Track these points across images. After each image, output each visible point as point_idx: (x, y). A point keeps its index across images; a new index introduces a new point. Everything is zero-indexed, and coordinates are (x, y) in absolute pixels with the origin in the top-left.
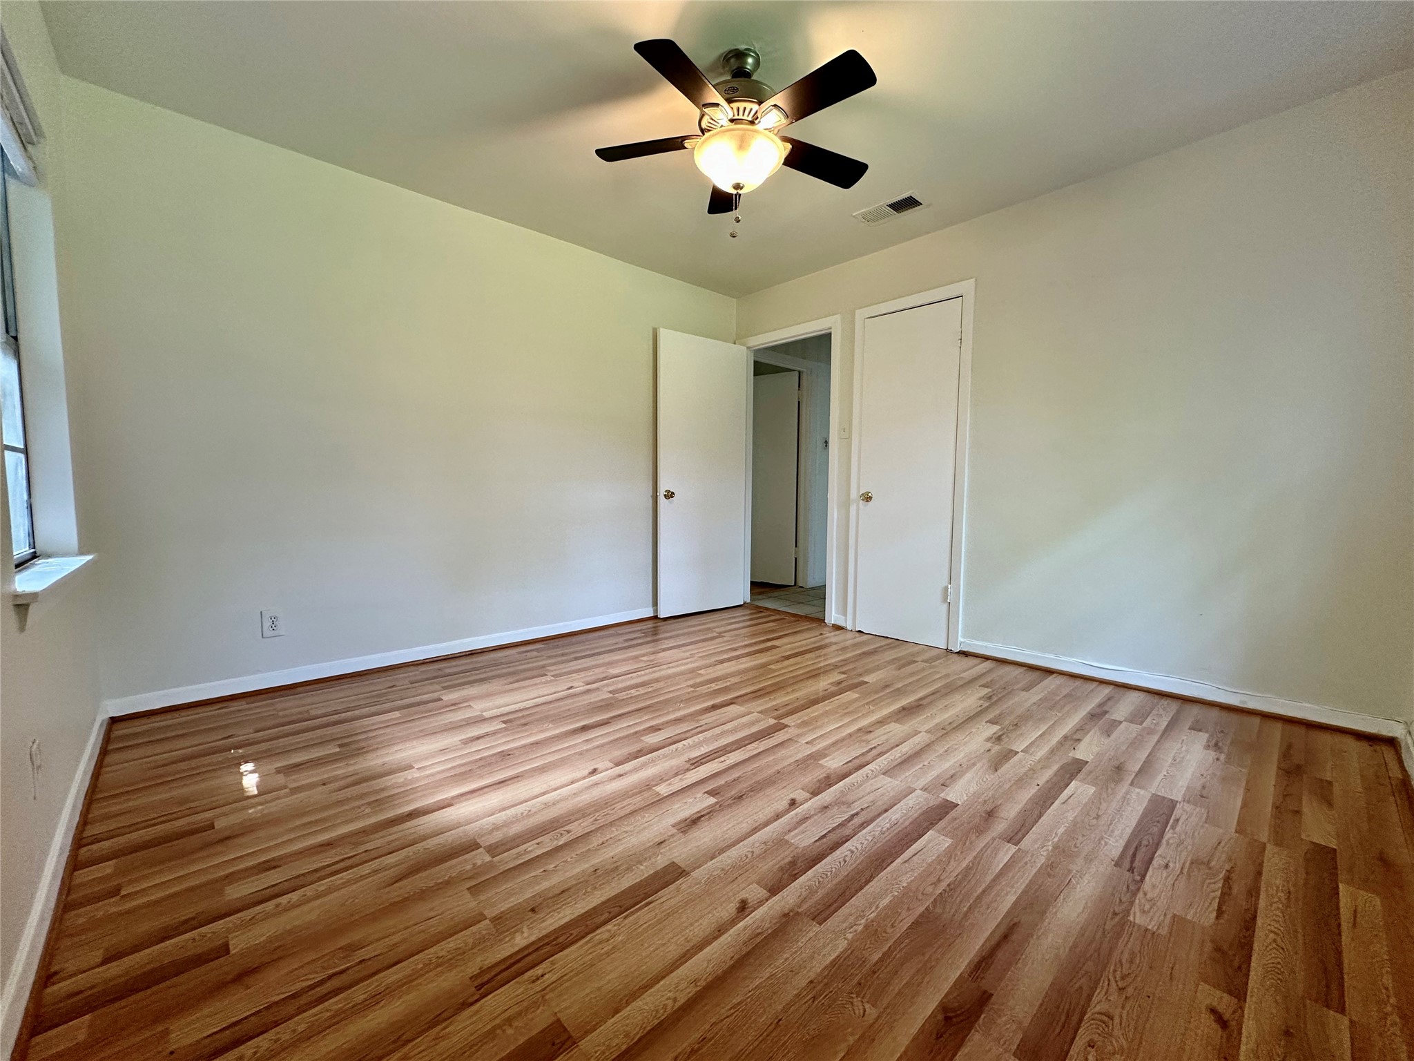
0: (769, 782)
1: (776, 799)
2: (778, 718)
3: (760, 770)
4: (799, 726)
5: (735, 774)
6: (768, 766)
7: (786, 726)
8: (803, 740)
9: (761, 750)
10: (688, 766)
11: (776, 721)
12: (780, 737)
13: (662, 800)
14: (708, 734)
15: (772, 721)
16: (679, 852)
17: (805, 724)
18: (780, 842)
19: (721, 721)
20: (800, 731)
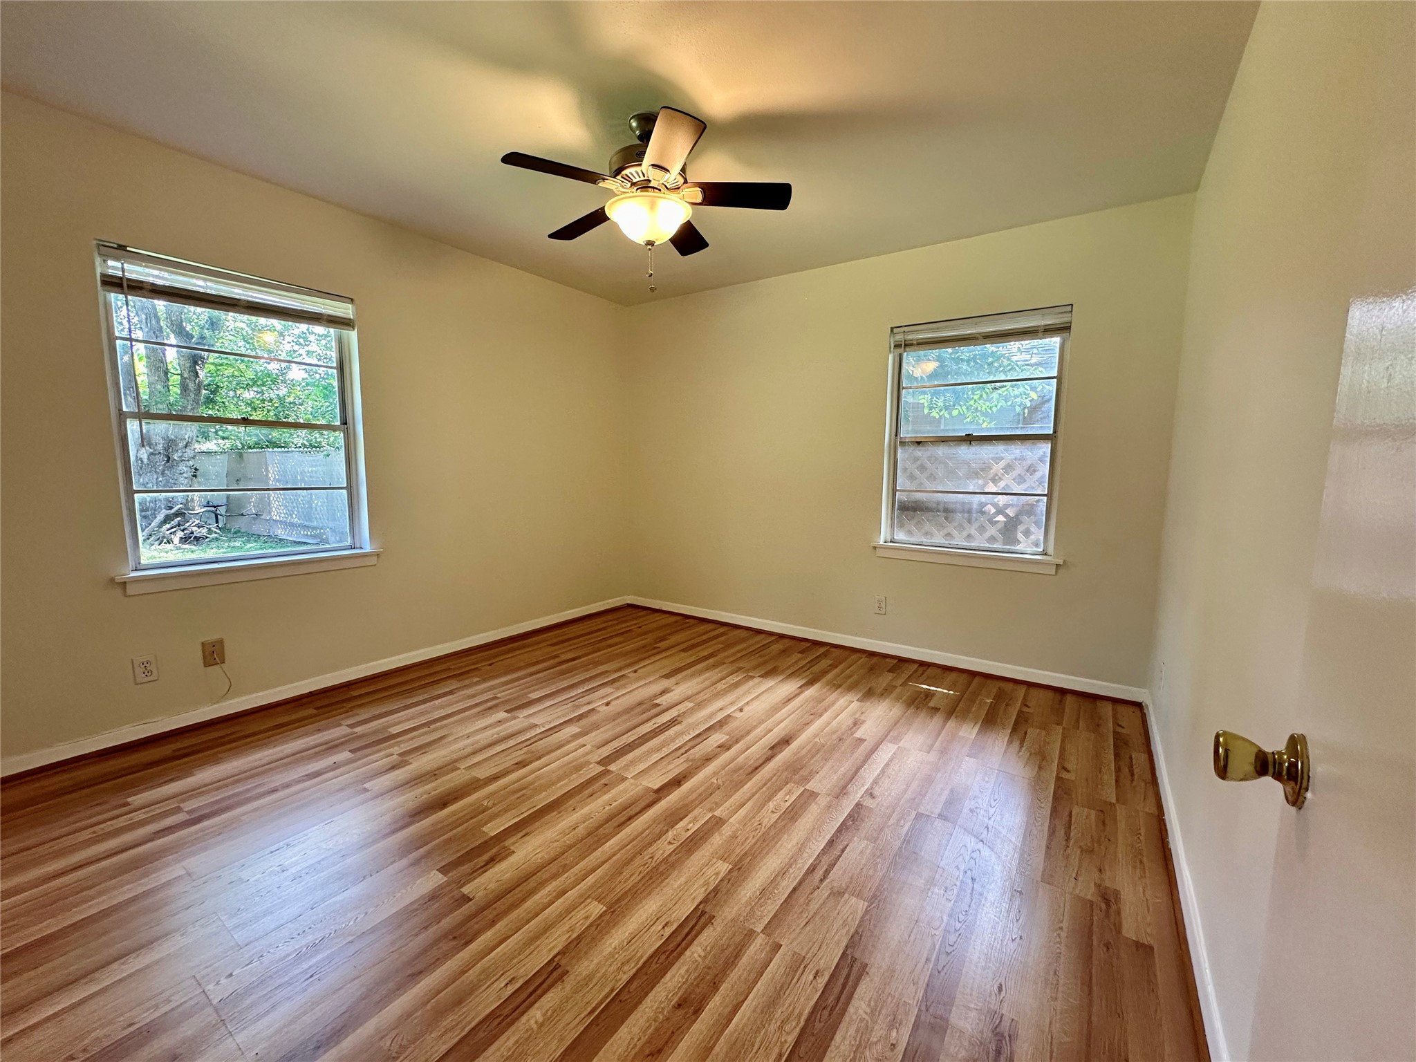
0: (620, 714)
1: (617, 706)
2: (607, 772)
3: (625, 722)
4: (588, 763)
5: (645, 716)
6: (619, 725)
7: (599, 763)
8: (588, 747)
9: (626, 736)
10: (679, 719)
11: (608, 768)
12: (606, 751)
13: (687, 699)
14: (673, 746)
15: (612, 767)
16: (666, 683)
17: (578, 768)
18: (617, 689)
19: (664, 763)
20: (587, 758)
